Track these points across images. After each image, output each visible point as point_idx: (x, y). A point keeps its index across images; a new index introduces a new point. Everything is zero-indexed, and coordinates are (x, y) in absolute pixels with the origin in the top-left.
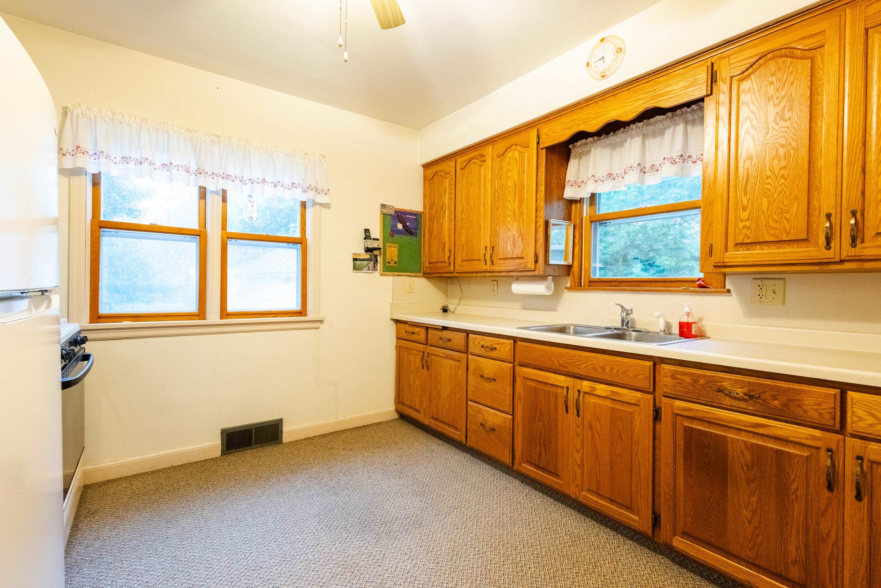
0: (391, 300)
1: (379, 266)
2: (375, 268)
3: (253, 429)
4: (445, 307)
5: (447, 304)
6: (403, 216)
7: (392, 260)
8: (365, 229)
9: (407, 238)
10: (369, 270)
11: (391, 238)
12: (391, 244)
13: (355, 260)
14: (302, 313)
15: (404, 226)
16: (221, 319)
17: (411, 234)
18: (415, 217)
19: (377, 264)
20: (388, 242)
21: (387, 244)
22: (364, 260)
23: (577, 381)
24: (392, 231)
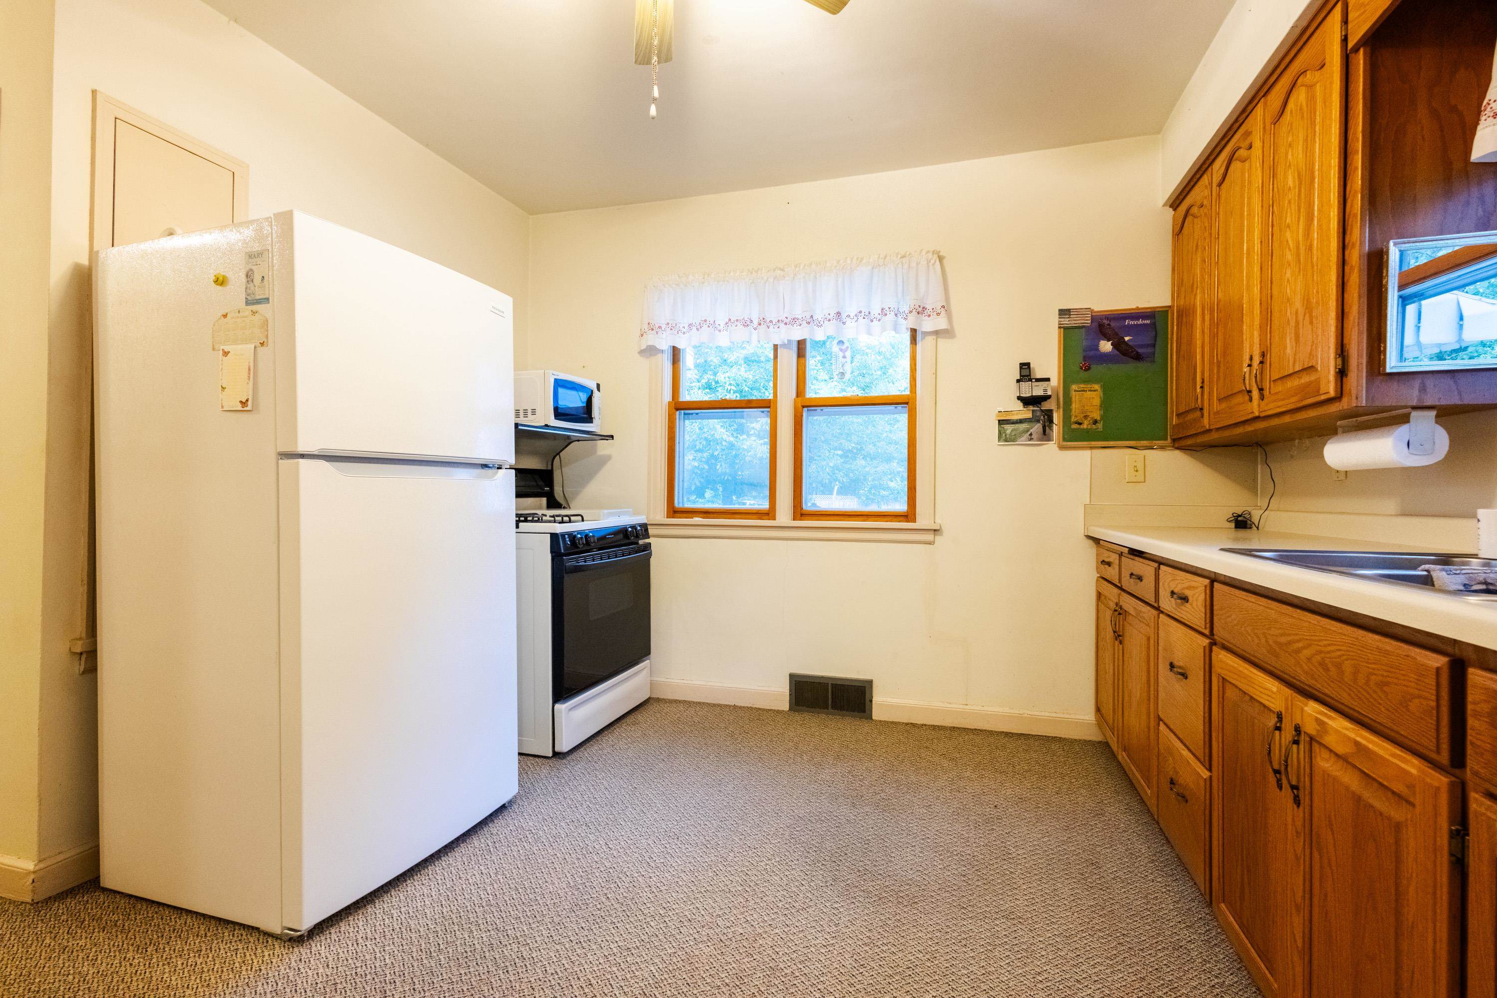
0: (1088, 499)
1: (1056, 430)
2: (1045, 435)
3: (830, 685)
4: (1240, 516)
5: (1248, 509)
6: (1113, 324)
7: (1086, 417)
8: (1020, 364)
9: (1129, 368)
10: (1031, 439)
11: (1084, 375)
12: (1082, 386)
13: (1001, 422)
14: (909, 516)
15: (1118, 345)
16: (794, 520)
17: (1138, 357)
18: (1148, 322)
19: (1051, 428)
20: (1073, 382)
21: (1074, 387)
22: (1021, 421)
23: (1299, 700)
24: (1085, 358)
